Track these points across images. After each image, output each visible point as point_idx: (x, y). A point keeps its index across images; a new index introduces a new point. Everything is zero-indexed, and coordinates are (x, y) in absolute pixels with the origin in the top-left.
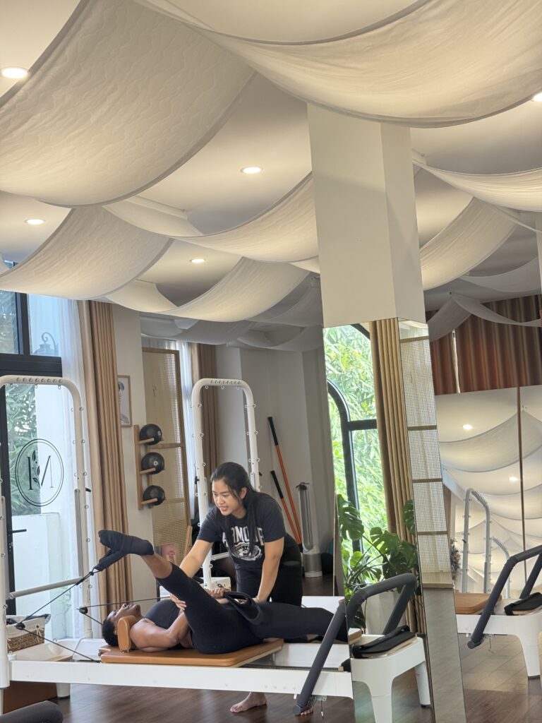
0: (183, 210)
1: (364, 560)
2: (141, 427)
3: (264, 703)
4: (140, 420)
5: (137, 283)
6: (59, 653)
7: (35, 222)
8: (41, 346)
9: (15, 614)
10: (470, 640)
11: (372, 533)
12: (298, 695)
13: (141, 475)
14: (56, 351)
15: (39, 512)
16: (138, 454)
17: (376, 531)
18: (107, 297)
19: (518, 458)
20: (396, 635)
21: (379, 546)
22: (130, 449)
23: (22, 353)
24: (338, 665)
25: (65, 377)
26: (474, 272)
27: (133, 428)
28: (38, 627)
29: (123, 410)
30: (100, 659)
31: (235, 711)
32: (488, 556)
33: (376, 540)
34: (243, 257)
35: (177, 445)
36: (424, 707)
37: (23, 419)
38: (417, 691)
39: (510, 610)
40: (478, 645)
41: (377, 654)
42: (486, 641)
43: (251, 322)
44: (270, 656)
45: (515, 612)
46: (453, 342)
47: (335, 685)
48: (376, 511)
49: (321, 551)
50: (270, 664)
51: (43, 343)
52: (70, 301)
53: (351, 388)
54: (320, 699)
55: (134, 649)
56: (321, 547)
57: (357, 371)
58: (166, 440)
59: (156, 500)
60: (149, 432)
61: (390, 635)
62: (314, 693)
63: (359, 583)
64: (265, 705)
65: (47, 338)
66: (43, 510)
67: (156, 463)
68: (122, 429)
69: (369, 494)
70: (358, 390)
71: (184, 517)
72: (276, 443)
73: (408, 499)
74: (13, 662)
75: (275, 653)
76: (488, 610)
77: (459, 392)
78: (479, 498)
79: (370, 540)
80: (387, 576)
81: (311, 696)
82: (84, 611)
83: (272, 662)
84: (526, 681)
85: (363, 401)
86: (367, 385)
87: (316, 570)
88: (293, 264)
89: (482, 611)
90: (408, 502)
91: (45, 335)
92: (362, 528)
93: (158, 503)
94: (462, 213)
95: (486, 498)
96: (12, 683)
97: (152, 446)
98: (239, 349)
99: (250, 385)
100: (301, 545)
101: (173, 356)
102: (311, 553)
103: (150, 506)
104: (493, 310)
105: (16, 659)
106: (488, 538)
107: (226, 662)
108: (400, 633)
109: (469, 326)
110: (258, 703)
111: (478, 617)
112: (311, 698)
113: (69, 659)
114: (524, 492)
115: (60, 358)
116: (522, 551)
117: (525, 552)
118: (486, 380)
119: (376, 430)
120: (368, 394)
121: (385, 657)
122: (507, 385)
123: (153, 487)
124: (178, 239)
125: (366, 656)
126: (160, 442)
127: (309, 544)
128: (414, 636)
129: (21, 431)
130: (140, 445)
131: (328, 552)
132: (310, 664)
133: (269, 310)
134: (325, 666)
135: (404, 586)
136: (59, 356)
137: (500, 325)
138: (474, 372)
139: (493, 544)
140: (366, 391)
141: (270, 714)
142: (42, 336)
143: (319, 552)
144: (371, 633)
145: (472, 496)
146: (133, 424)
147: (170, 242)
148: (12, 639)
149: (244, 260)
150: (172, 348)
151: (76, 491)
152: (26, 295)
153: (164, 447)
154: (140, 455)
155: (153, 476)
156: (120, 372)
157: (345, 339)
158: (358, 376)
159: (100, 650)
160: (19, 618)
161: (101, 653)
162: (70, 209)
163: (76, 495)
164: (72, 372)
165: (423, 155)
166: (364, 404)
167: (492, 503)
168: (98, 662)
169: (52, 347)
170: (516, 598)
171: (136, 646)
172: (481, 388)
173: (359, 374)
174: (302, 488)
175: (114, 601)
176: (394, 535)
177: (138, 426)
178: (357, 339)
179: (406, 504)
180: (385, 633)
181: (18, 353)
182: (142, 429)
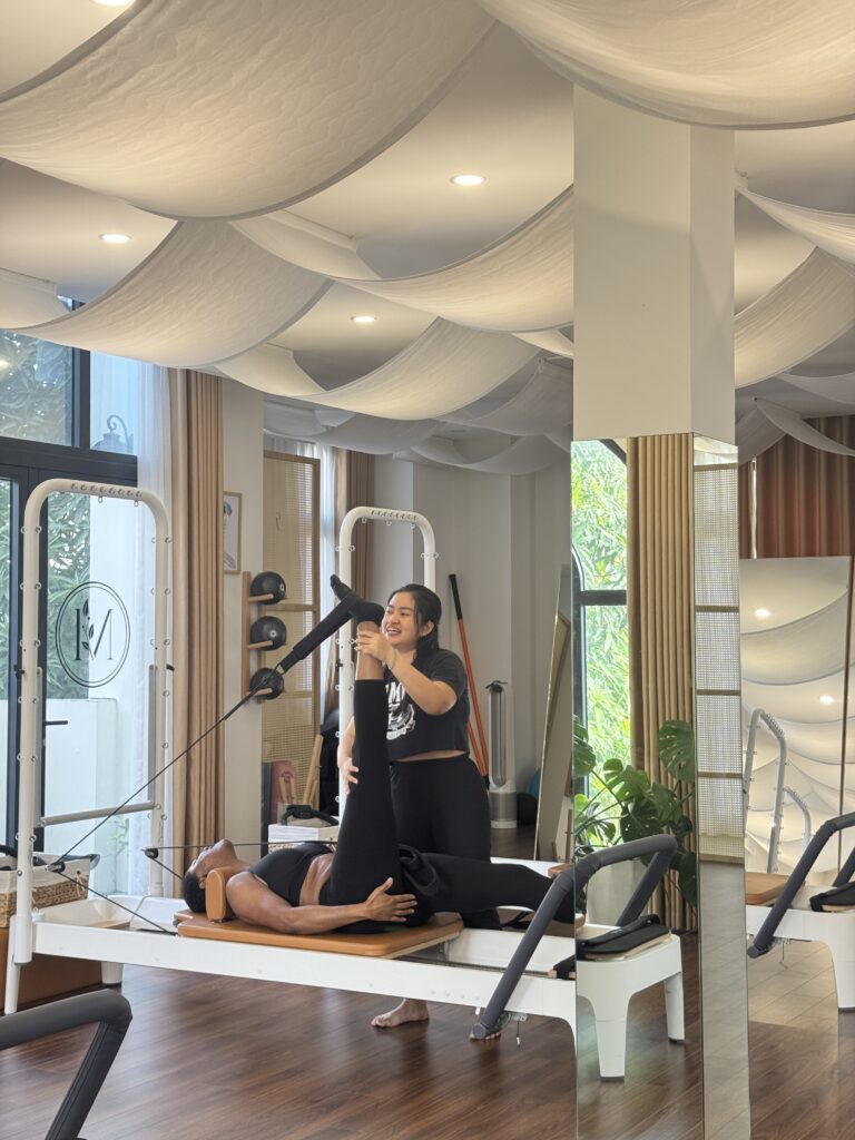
0: (351, 237)
1: (591, 808)
2: (254, 576)
3: (425, 1017)
4: (254, 565)
5: (266, 350)
6: (110, 915)
7: (116, 239)
8: (105, 436)
9: (42, 850)
10: (752, 945)
11: (606, 768)
12: (482, 1009)
13: (249, 650)
14: (130, 446)
15: (86, 697)
16: (246, 617)
17: (614, 765)
18: (218, 367)
19: (843, 665)
20: (636, 930)
21: (616, 789)
22: (235, 610)
23: (77, 445)
24: (549, 967)
25: (142, 487)
26: (801, 369)
27: (241, 576)
28: (79, 873)
29: (229, 547)
30: (175, 930)
31: (378, 1023)
32: (778, 817)
33: (611, 780)
34: (438, 318)
35: (307, 608)
36: (674, 1042)
37: (62, 549)
38: (665, 1016)
39: (818, 904)
40: (764, 953)
41: (607, 956)
42: (776, 948)
43: (438, 422)
44: (441, 946)
45: (826, 907)
46: (751, 476)
47: (542, 998)
48: (607, 733)
49: (517, 788)
50: (438, 958)
51: (109, 431)
52: (157, 368)
53: (585, 538)
54: (516, 1018)
55: (231, 917)
56: (518, 784)
57: (594, 513)
58: (290, 599)
59: (269, 691)
60: (266, 585)
61: (629, 928)
62: (507, 1009)
63: (581, 842)
64: (427, 1019)
65: (114, 424)
66: (92, 693)
67: (273, 634)
68: (226, 576)
69: (598, 705)
70: (593, 541)
71: (310, 721)
72: (460, 616)
73: (667, 719)
74: (40, 925)
75: (449, 941)
76: (783, 900)
77: (755, 556)
78: (772, 726)
79: (604, 780)
80: (626, 836)
81: (503, 1011)
82: (152, 854)
83: (443, 955)
84: (835, 1014)
85: (600, 560)
86: (609, 536)
87: (507, 818)
88: (519, 335)
89: (774, 901)
90: (668, 723)
91: (113, 420)
92: (592, 759)
93: (275, 694)
94: (796, 271)
95: (782, 726)
96: (35, 956)
97: (268, 607)
98: (411, 465)
99: (430, 522)
100: (487, 777)
101: (308, 468)
102: (501, 791)
103: (260, 699)
104: (819, 431)
105: (43, 919)
106: (780, 789)
107: (373, 950)
108: (644, 925)
109: (780, 453)
110: (415, 1016)
111: (768, 910)
112: (503, 1015)
113: (125, 927)
114: (848, 720)
115: (136, 457)
116: (838, 815)
117: (842, 817)
118: (800, 541)
119: (625, 608)
120: (608, 549)
121: (619, 963)
122: (831, 552)
123: (266, 670)
124: (343, 281)
125: (593, 957)
126: (282, 602)
127: (499, 776)
128: (667, 932)
129: (58, 566)
130: (250, 603)
131: (527, 792)
132: (505, 963)
133: (468, 407)
134: (528, 968)
135: (657, 854)
136: (135, 454)
137: (830, 456)
138: (781, 526)
139: (787, 798)
140: (606, 544)
141: (433, 1035)
142: (108, 421)
143: (514, 791)
144: (594, 921)
145: (761, 722)
146: (243, 570)
147: (326, 285)
148: (39, 888)
149: (440, 321)
150: (308, 454)
151: (151, 667)
152: (89, 352)
153: (287, 609)
154: (249, 619)
155: (267, 653)
156: (228, 485)
157: (580, 461)
158: (595, 520)
159: (176, 917)
160: (50, 856)
161: (178, 921)
162: (175, 222)
163: (151, 674)
164: (152, 479)
165: (743, 175)
166: (600, 565)
167: (792, 735)
168: (173, 934)
169: (122, 439)
170: (827, 887)
171: (234, 914)
172: (790, 553)
173: (597, 517)
174: (496, 689)
175: (195, 843)
176: (640, 772)
177: (249, 574)
178: (598, 461)
179: (664, 726)
180: (621, 923)
181: (69, 445)
182: (255, 580)
